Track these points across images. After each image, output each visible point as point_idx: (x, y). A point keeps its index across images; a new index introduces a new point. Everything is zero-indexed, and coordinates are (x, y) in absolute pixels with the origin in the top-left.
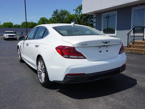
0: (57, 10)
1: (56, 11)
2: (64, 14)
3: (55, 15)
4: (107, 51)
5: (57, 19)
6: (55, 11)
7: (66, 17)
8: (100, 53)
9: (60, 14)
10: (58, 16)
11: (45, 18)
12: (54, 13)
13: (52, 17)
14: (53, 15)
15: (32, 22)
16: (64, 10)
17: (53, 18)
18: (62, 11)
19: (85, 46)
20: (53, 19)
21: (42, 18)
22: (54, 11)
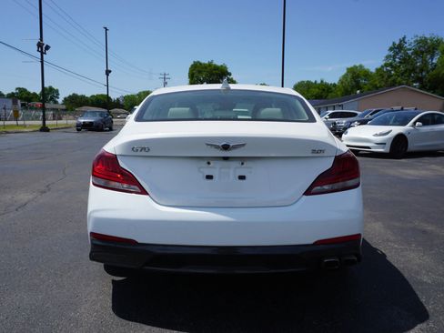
0: (404, 38)
1: (400, 44)
2: (428, 51)
3: (394, 57)
4: (242, 178)
5: (402, 68)
6: (397, 43)
7: (434, 61)
8: (210, 181)
9: (415, 53)
10: (405, 61)
11: (361, 66)
12: (391, 49)
13: (383, 63)
14: (387, 57)
15: (322, 81)
16: (428, 36)
17: (386, 65)
18: (423, 41)
19: (143, 153)
20: (388, 71)
21: (352, 68)
22: (391, 45)
